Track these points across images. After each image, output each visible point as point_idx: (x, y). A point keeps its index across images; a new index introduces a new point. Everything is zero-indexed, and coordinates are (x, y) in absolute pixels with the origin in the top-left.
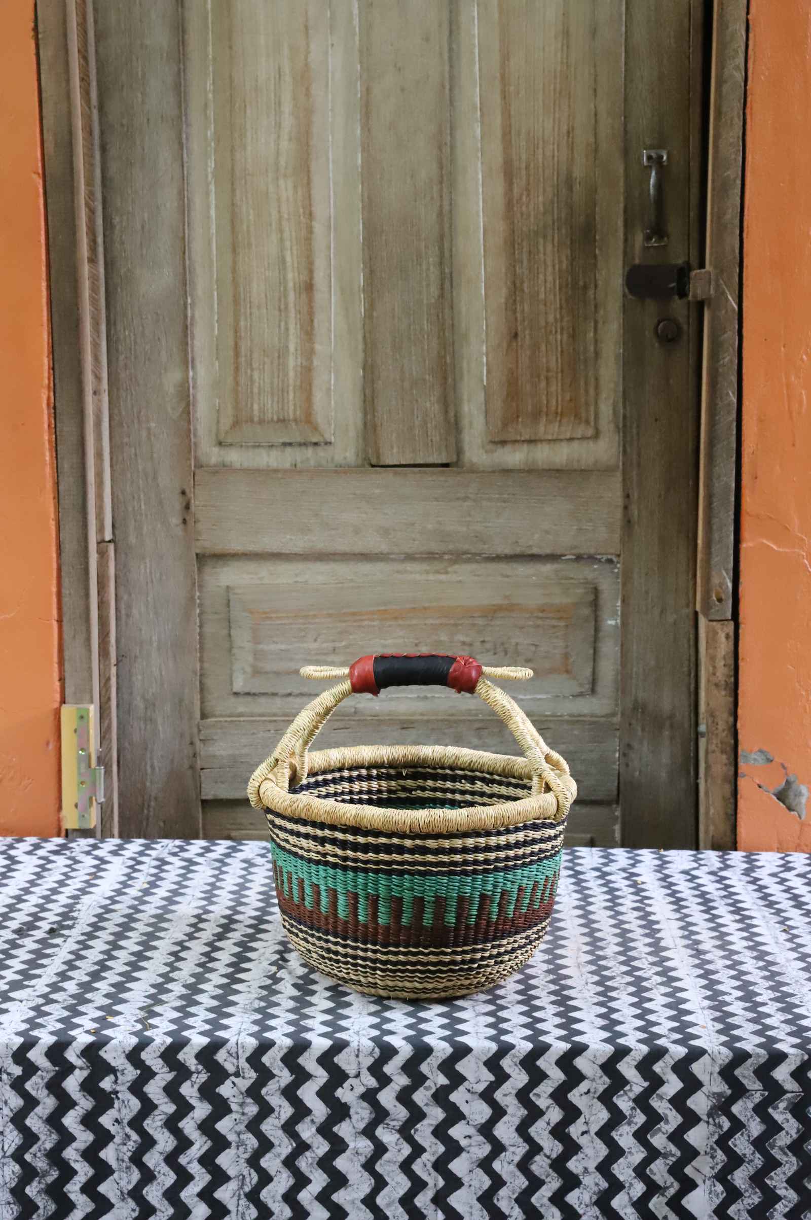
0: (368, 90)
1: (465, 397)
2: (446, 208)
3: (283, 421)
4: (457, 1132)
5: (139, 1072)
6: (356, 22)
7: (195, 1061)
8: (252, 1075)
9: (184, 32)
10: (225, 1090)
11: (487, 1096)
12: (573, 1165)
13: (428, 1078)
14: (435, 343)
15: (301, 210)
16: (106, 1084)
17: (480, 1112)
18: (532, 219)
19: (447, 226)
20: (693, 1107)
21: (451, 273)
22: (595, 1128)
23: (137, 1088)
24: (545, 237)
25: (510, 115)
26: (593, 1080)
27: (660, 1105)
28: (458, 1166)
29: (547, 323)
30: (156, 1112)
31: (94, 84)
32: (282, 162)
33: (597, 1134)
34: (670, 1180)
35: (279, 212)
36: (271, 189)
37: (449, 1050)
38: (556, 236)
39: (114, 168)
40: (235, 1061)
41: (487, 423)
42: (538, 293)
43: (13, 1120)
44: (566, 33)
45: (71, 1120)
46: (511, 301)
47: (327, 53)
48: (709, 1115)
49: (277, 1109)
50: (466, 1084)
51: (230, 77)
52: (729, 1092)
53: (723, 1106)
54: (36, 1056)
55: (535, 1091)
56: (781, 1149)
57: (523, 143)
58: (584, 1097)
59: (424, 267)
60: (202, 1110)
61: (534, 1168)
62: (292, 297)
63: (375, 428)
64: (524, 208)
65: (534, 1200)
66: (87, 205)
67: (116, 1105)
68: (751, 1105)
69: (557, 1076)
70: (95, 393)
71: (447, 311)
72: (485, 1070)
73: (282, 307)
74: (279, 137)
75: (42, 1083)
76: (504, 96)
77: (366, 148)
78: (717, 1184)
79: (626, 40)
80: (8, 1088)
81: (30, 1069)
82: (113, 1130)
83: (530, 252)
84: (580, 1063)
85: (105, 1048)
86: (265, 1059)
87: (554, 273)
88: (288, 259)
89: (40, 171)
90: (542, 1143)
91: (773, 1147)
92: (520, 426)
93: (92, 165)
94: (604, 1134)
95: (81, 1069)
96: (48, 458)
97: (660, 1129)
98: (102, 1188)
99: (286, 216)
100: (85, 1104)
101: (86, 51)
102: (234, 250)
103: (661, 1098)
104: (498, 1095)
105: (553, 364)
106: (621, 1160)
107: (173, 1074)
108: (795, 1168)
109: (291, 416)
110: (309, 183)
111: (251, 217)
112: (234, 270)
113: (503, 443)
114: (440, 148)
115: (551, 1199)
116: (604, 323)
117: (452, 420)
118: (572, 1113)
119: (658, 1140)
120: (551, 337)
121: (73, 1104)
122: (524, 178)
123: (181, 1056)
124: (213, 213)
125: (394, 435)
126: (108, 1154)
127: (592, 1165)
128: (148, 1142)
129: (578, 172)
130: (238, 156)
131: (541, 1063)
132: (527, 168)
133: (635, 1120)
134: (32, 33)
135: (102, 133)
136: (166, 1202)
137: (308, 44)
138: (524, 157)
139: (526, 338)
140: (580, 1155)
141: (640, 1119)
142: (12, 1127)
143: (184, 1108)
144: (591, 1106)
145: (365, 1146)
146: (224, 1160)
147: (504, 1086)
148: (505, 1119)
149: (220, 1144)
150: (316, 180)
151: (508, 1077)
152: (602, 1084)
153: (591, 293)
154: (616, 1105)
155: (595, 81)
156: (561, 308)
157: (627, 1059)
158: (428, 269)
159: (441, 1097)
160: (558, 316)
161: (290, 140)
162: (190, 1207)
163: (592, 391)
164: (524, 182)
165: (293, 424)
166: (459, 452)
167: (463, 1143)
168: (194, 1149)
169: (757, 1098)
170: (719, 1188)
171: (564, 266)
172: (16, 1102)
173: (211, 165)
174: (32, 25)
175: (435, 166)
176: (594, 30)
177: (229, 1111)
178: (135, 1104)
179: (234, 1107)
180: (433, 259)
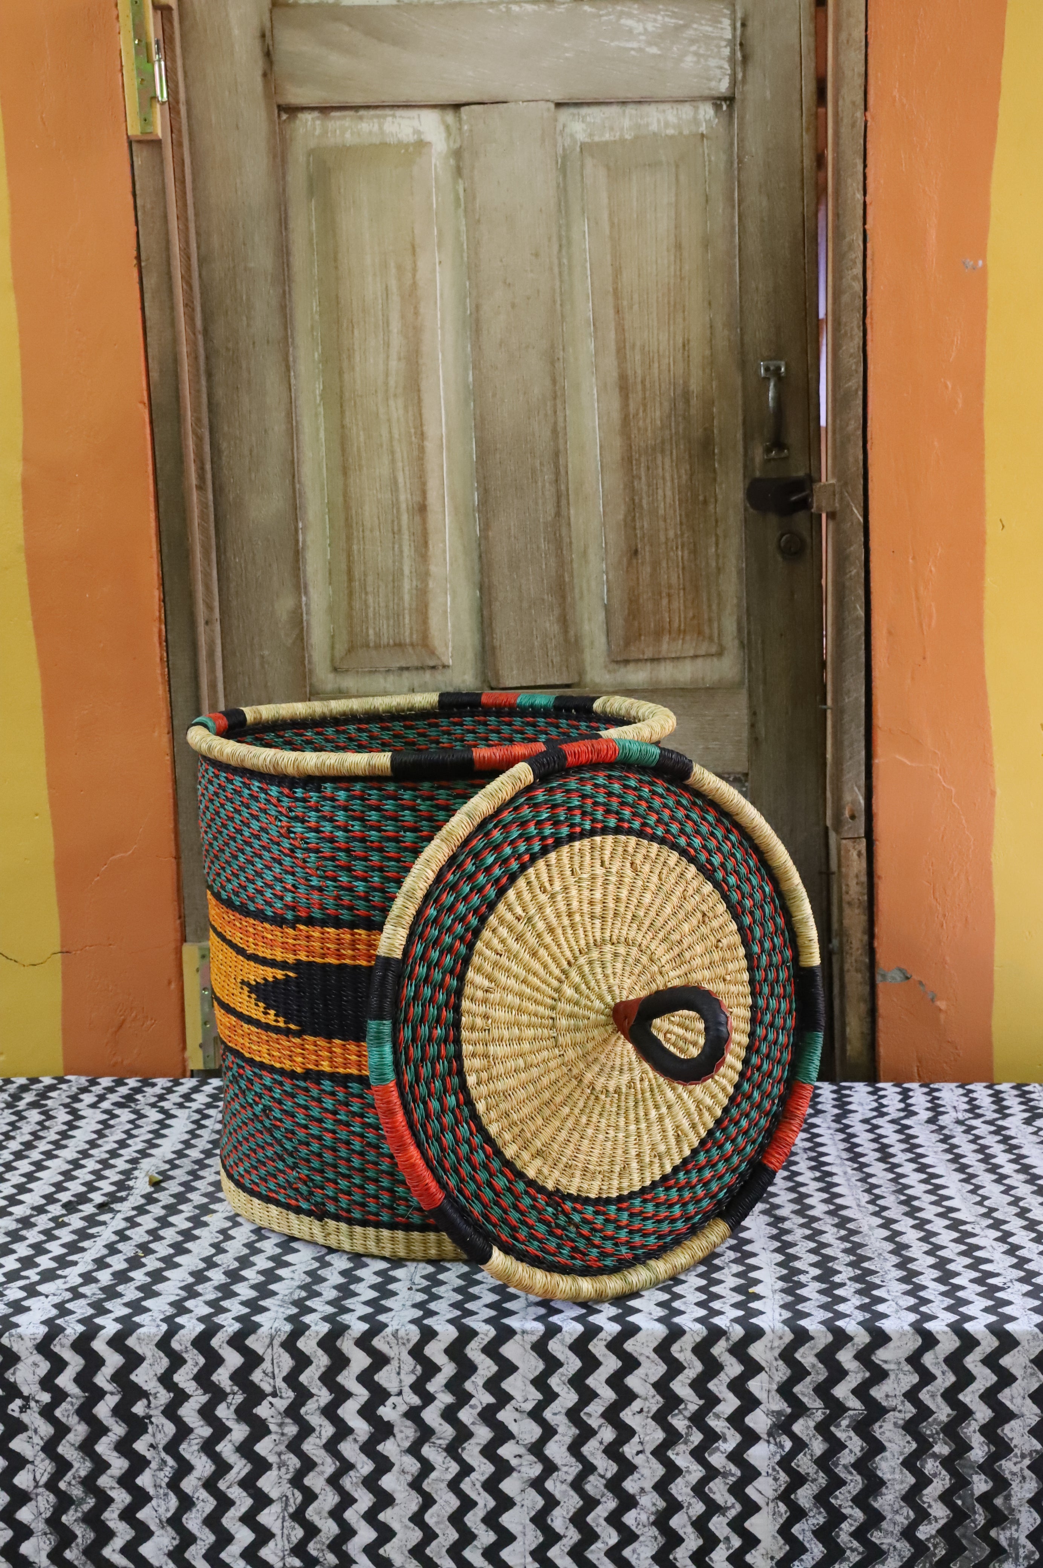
0: (477, 307)
1: (585, 617)
2: (561, 424)
3: (399, 645)
4: (506, 1451)
5: (172, 1394)
6: (463, 238)
7: (230, 1383)
8: (289, 1395)
9: (288, 254)
10: (263, 1410)
11: (536, 1414)
12: (630, 1485)
13: (472, 1396)
14: (552, 562)
15: (412, 431)
16: (139, 1408)
17: (530, 1431)
18: (649, 434)
19: (561, 441)
20: (751, 1425)
21: (567, 491)
22: (649, 1448)
23: (171, 1412)
25: (623, 332)
26: (646, 1399)
27: (717, 1424)
28: (509, 1486)
29: (667, 540)
30: (192, 1436)
31: (198, 309)
32: (392, 382)
33: (652, 1453)
34: (731, 1500)
35: (390, 433)
36: (382, 410)
37: (495, 1368)
38: (674, 451)
39: (220, 393)
40: (271, 1381)
41: (608, 643)
42: (657, 509)
43: (43, 1449)
44: (679, 247)
45: (104, 1447)
46: (630, 518)
47: (434, 270)
48: (770, 1434)
49: (318, 1428)
50: (513, 1402)
51: (337, 297)
52: (789, 1410)
53: (783, 1425)
54: (65, 1381)
55: (587, 1410)
56: (845, 1467)
57: (638, 357)
58: (638, 1416)
59: (540, 484)
60: (239, 1432)
61: (588, 1487)
62: (405, 519)
63: (492, 648)
64: (641, 423)
65: (589, 1519)
66: (194, 432)
67: (150, 1430)
68: (812, 1424)
69: (608, 1395)
70: (207, 623)
71: (563, 529)
72: (532, 1389)
73: (396, 529)
74: (388, 356)
75: (72, 1410)
76: (617, 310)
77: (476, 366)
78: (781, 1504)
79: (740, 251)
80: (37, 1415)
81: (59, 1396)
82: (149, 1455)
83: (648, 467)
84: (633, 1381)
85: (135, 1372)
86: (303, 1379)
87: (673, 488)
88: (401, 480)
89: (146, 400)
90: (595, 1462)
91: (837, 1465)
92: (642, 644)
93: (198, 391)
94: (660, 1453)
95: (112, 1393)
97: (718, 1449)
98: (140, 1515)
99: (396, 436)
100: (118, 1430)
101: (190, 276)
103: (717, 1416)
104: (548, 1414)
105: (674, 581)
106: (679, 1480)
107: (208, 1396)
108: (860, 1486)
109: (408, 640)
110: (419, 403)
111: (362, 439)
112: (345, 494)
113: (625, 662)
114: (551, 362)
115: (607, 1519)
116: (725, 537)
117: (572, 640)
118: (625, 1433)
119: (717, 1460)
120: (672, 553)
121: (105, 1431)
122: (640, 393)
123: (214, 1378)
124: (322, 435)
125: (514, 657)
126: (144, 1480)
127: (648, 1485)
128: (184, 1468)
129: (695, 386)
130: (346, 376)
131: (591, 1381)
132: (643, 382)
133: (692, 1438)
134: (135, 262)
135: (207, 358)
136: (207, 1530)
137: (415, 262)
138: (639, 372)
139: (646, 553)
140: (636, 1475)
141: (697, 1437)
142: (43, 1456)
144: (645, 1425)
145: (412, 1465)
146: (266, 1483)
147: (553, 1405)
148: (556, 1438)
149: (260, 1466)
150: (427, 399)
151: (555, 1396)
152: (655, 1403)
153: (711, 507)
154: (671, 1425)
155: (710, 293)
156: (681, 523)
157: (680, 1377)
158: (543, 487)
159: (488, 1415)
160: (678, 532)
161: (399, 359)
162: (232, 1531)
163: (715, 607)
164: (639, 397)
165: (410, 647)
166: (580, 671)
167: (514, 1462)
168: (233, 1472)
169: (819, 1416)
170: (782, 1507)
171: (684, 480)
172: (46, 1430)
173: (319, 387)
174: (135, 253)
175: (548, 382)
176: (706, 243)
177: (268, 1432)
178: (170, 1429)
179: (273, 1427)
180: (548, 477)
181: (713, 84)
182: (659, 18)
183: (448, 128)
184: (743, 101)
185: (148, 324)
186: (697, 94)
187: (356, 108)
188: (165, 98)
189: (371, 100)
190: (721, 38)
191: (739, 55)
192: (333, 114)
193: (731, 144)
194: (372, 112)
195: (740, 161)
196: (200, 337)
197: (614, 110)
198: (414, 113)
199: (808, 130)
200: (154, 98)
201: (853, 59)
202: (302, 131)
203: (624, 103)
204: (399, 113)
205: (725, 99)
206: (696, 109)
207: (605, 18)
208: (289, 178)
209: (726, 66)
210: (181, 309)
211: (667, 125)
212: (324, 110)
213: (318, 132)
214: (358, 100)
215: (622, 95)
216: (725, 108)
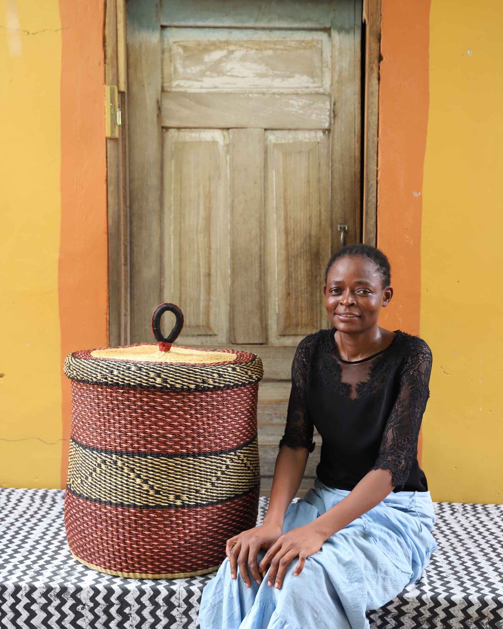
0: (233, 201)
1: (269, 317)
2: (262, 246)
3: (198, 326)
5: (140, 606)
6: (228, 176)
7: (162, 602)
8: (185, 606)
10: (174, 613)
14: (258, 296)
15: (206, 246)
16: (127, 611)
18: (296, 249)
19: (262, 252)
21: (264, 270)
23: (139, 613)
24: (300, 257)
25: (287, 212)
29: (301, 290)
30: (147, 622)
31: (128, 198)
32: (199, 228)
35: (198, 246)
36: (195, 237)
38: (305, 257)
39: (135, 229)
40: (178, 601)
41: (278, 328)
42: (298, 278)
43: (90, 624)
44: (309, 182)
45: (112, 625)
46: (287, 281)
47: (217, 187)
49: (194, 620)
51: (180, 196)
54: (99, 599)
57: (292, 221)
59: (254, 267)
60: (165, 621)
62: (202, 278)
63: (234, 329)
64: (293, 246)
66: (124, 244)
67: (131, 619)
70: (125, 315)
71: (263, 286)
73: (198, 282)
74: (198, 218)
75: (101, 610)
76: (285, 204)
77: (232, 223)
79: (332, 184)
80: (88, 611)
81: (97, 604)
83: (295, 262)
85: (126, 597)
86: (191, 600)
87: (304, 271)
88: (201, 264)
89: (106, 231)
92: (291, 329)
93: (126, 229)
95: (117, 604)
96: (106, 341)
99: (200, 247)
100: (118, 618)
101: (126, 187)
102: (180, 260)
105: (303, 305)
107: (153, 607)
109: (201, 324)
110: (209, 236)
111: (187, 248)
112: (180, 268)
113: (284, 336)
114: (260, 223)
117: (264, 327)
120: (303, 296)
121: (113, 618)
123: (156, 600)
124: (172, 246)
125: (242, 332)
129: (313, 233)
130: (182, 225)
132: (294, 231)
134: (105, 181)
135: (131, 217)
137: (210, 184)
138: (292, 227)
139: (293, 295)
142: (89, 627)
143: (158, 620)
153: (318, 279)
155: (320, 199)
156: (307, 284)
160: (306, 287)
161: (203, 219)
163: (319, 316)
164: (292, 236)
165: (202, 328)
166: (267, 339)
171: (308, 268)
172: (91, 617)
173: (172, 228)
174: (105, 178)
175: (258, 230)
176: (319, 180)
177: (175, 621)
178: (138, 619)
179: (177, 619)
180: (257, 264)
181: (323, 124)
182: (303, 100)
183: (224, 136)
184: (333, 131)
185: (109, 204)
186: (316, 127)
187: (190, 128)
188: (120, 123)
189: (196, 126)
190: (326, 109)
191: (332, 115)
192: (183, 130)
193: (329, 146)
194: (197, 130)
195: (332, 152)
196: (128, 209)
197: (285, 132)
198: (212, 130)
199: (357, 142)
200: (116, 123)
201: (373, 119)
202: (170, 136)
203: (290, 130)
204: (206, 130)
205: (327, 130)
206: (316, 133)
207: (283, 100)
208: (165, 152)
209: (328, 118)
210: (122, 198)
211: (305, 138)
212: (179, 128)
213: (176, 136)
214: (191, 125)
215: (289, 127)
216: (327, 133)
